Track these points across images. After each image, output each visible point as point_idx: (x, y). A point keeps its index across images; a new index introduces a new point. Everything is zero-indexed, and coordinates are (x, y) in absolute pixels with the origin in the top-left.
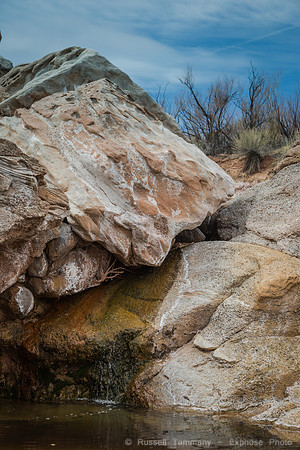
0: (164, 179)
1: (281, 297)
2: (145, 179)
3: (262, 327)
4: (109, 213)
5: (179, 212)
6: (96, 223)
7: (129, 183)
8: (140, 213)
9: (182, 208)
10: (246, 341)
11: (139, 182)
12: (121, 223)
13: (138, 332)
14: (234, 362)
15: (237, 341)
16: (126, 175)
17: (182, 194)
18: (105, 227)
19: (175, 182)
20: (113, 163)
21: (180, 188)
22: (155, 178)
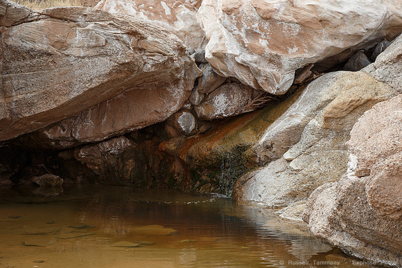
0: (279, 23)
1: (344, 117)
2: (256, 25)
3: (329, 142)
4: (231, 54)
5: (295, 49)
6: (223, 62)
7: (240, 30)
8: (251, 53)
9: (299, 45)
10: (313, 154)
11: (249, 28)
12: (239, 62)
13: (249, 146)
14: (299, 170)
15: (309, 153)
16: (237, 23)
17: (299, 34)
18: (230, 66)
19: (291, 25)
20: (226, 15)
21: (297, 29)
22: (268, 24)
